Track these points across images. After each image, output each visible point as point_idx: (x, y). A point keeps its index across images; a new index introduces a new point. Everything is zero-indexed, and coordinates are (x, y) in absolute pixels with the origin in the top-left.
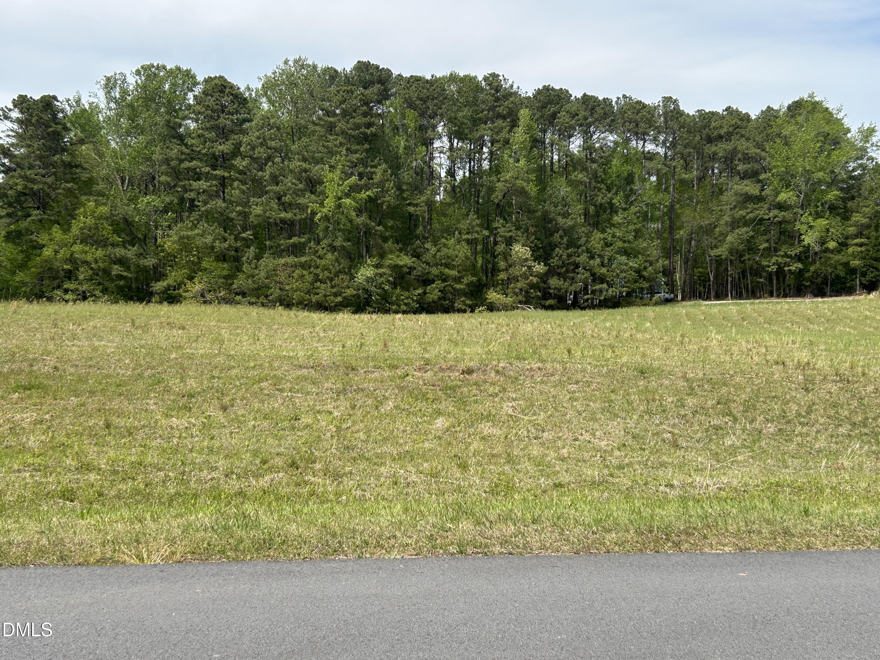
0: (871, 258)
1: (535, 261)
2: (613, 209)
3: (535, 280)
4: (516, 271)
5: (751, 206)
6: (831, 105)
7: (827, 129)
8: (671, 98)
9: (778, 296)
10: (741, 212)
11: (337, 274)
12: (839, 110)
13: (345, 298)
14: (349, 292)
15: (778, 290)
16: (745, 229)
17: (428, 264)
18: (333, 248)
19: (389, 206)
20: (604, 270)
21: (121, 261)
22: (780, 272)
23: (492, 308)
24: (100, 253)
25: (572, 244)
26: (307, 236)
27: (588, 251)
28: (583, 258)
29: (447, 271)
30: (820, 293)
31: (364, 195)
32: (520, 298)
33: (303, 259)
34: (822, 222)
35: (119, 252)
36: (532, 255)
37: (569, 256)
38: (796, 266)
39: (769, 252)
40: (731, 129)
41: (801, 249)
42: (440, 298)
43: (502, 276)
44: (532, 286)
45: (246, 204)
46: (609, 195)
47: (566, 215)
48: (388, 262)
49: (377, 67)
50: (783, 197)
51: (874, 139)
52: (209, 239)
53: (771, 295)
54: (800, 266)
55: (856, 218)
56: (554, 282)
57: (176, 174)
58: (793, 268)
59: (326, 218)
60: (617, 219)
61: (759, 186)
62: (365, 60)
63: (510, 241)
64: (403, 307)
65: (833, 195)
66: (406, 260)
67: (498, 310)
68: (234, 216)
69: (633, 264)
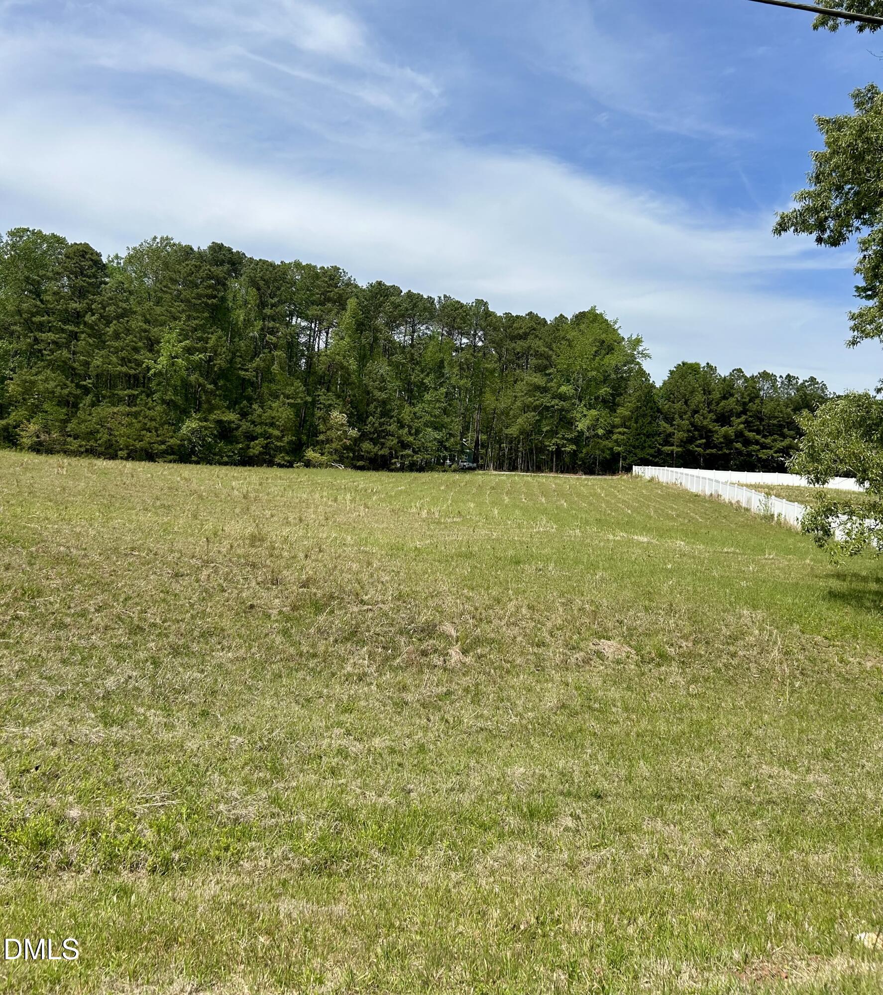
0: (631, 445)
1: (349, 426)
2: (425, 388)
3: (348, 443)
4: (332, 434)
5: (538, 394)
6: (609, 317)
7: (603, 336)
8: (482, 300)
9: (557, 472)
10: (530, 399)
11: (162, 425)
12: (615, 322)
13: (169, 446)
14: (172, 441)
15: (557, 466)
16: (533, 413)
17: (253, 422)
18: (164, 402)
19: (220, 369)
20: (411, 439)
22: (559, 452)
23: (308, 464)
25: (386, 414)
26: (140, 389)
27: (399, 421)
28: (392, 428)
29: (270, 430)
30: (590, 471)
31: (197, 357)
32: (335, 457)
33: (134, 409)
34: (594, 412)
36: (348, 422)
37: (381, 424)
38: (571, 448)
39: (553, 433)
40: (527, 331)
41: (576, 434)
42: (261, 453)
43: (321, 437)
44: (346, 448)
45: (89, 355)
46: (422, 376)
47: (381, 389)
48: (213, 417)
49: (230, 250)
50: (563, 389)
51: (641, 349)
52: (52, 384)
53: (551, 471)
54: (574, 447)
55: (620, 410)
56: (366, 446)
57: (29, 326)
58: (568, 449)
59: (159, 374)
60: (427, 397)
61: (545, 379)
62: (219, 242)
63: (329, 408)
64: (225, 459)
65: (604, 391)
66: (231, 416)
67: (314, 466)
68: (76, 365)
69: (437, 435)
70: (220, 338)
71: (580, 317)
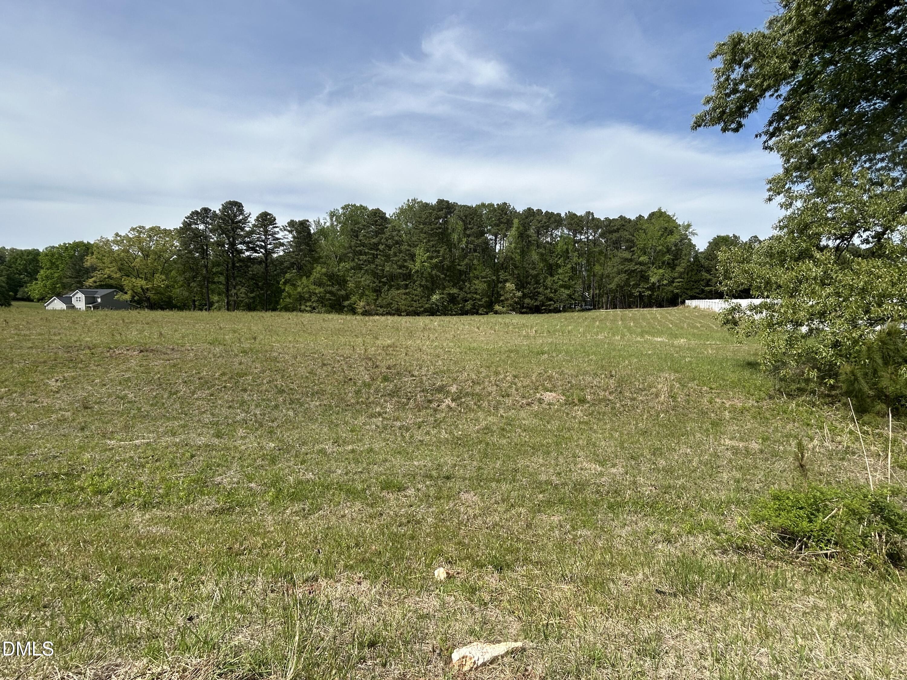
0: (685, 289)
1: (517, 291)
2: (558, 266)
3: (517, 300)
4: (508, 296)
5: (627, 263)
6: (670, 213)
7: (666, 225)
8: (590, 211)
9: (640, 307)
10: (622, 267)
11: (422, 298)
12: (674, 216)
14: (427, 306)
15: (640, 304)
16: (624, 275)
17: (466, 292)
18: (421, 286)
19: (447, 266)
20: (552, 295)
21: (331, 293)
22: (641, 296)
23: (496, 313)
24: (322, 290)
25: (537, 282)
26: (409, 280)
27: (544, 286)
28: (541, 290)
29: (475, 296)
30: (661, 306)
31: (435, 261)
32: (510, 308)
33: (407, 291)
34: (661, 271)
35: (330, 288)
36: (515, 288)
37: (535, 288)
38: (648, 293)
39: (637, 285)
41: (651, 285)
42: (471, 309)
43: (502, 298)
44: (516, 303)
45: (384, 266)
47: (534, 268)
48: (445, 292)
49: (447, 201)
50: (641, 259)
51: (690, 230)
52: (368, 282)
53: (637, 307)
54: (650, 293)
55: (678, 269)
56: (527, 301)
57: (356, 253)
58: (646, 294)
59: (417, 271)
60: (560, 271)
61: (631, 254)
62: (442, 198)
63: (505, 282)
64: (454, 313)
65: (667, 257)
66: (455, 291)
67: (499, 314)
68: (378, 271)
69: (567, 292)
70: (445, 249)
71: (652, 215)
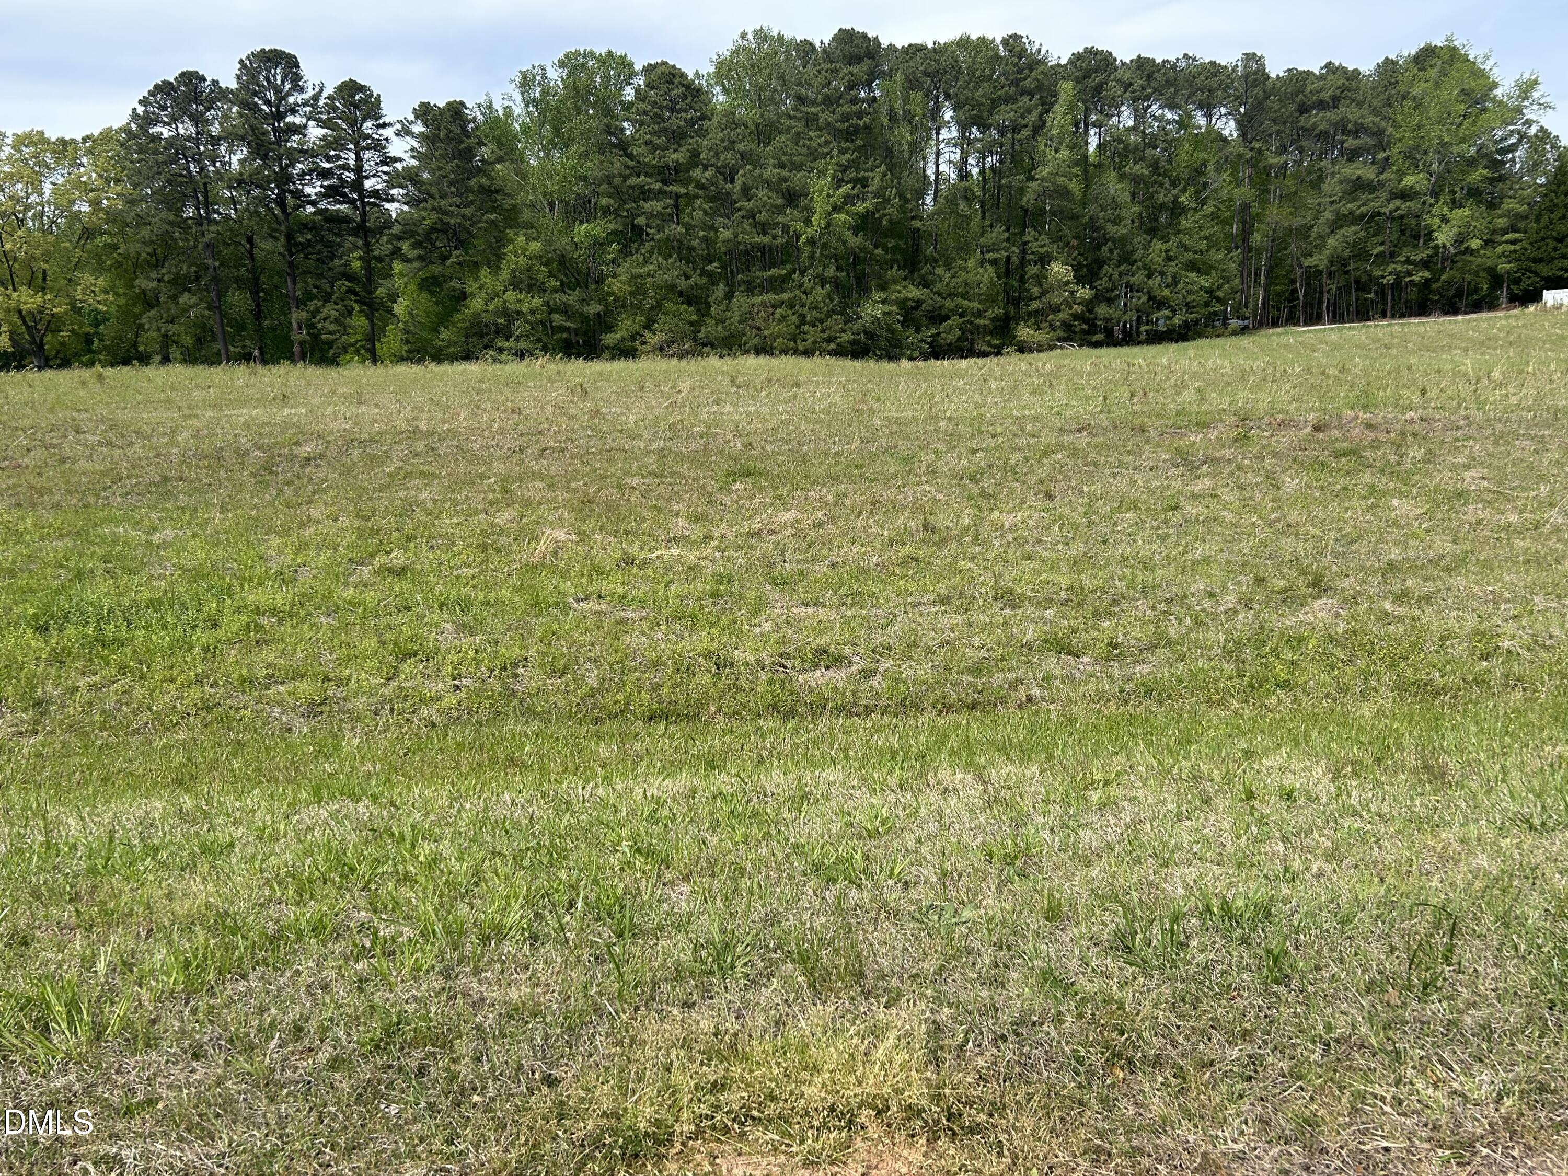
0: (1528, 259)
1: (1077, 284)
2: (1182, 210)
3: (1077, 308)
4: (1055, 299)
5: (1363, 196)
8: (1255, 54)
9: (1393, 317)
10: (1349, 206)
11: (828, 316)
12: (1487, 58)
13: (838, 344)
14: (846, 337)
15: (1396, 307)
16: (1353, 228)
17: (940, 294)
18: (823, 281)
19: (890, 221)
21: (565, 310)
22: (1397, 286)
23: (1022, 349)
24: (537, 302)
25: (1127, 258)
26: (788, 266)
27: (1145, 267)
28: (1138, 278)
29: (964, 303)
31: (860, 207)
32: (1060, 333)
33: (785, 296)
34: (1462, 213)
35: (559, 298)
36: (1075, 277)
37: (1121, 275)
38: (1421, 275)
39: (1389, 256)
40: (1338, 92)
41: (1429, 252)
42: (957, 339)
43: (1037, 306)
44: (1076, 317)
45: (711, 228)
46: (1174, 192)
47: (1117, 221)
48: (893, 296)
49: (864, 36)
50: (1409, 180)
51: (1536, 95)
52: (667, 275)
53: (1384, 315)
54: (1427, 274)
55: (1509, 205)
56: (1102, 310)
57: (624, 195)
58: (1416, 278)
59: (811, 242)
60: (1185, 223)
61: (1376, 168)
62: (848, 27)
63: (1044, 260)
66: (914, 292)
67: (1031, 351)
68: (695, 243)
69: (1204, 282)
71: (1424, 57)
